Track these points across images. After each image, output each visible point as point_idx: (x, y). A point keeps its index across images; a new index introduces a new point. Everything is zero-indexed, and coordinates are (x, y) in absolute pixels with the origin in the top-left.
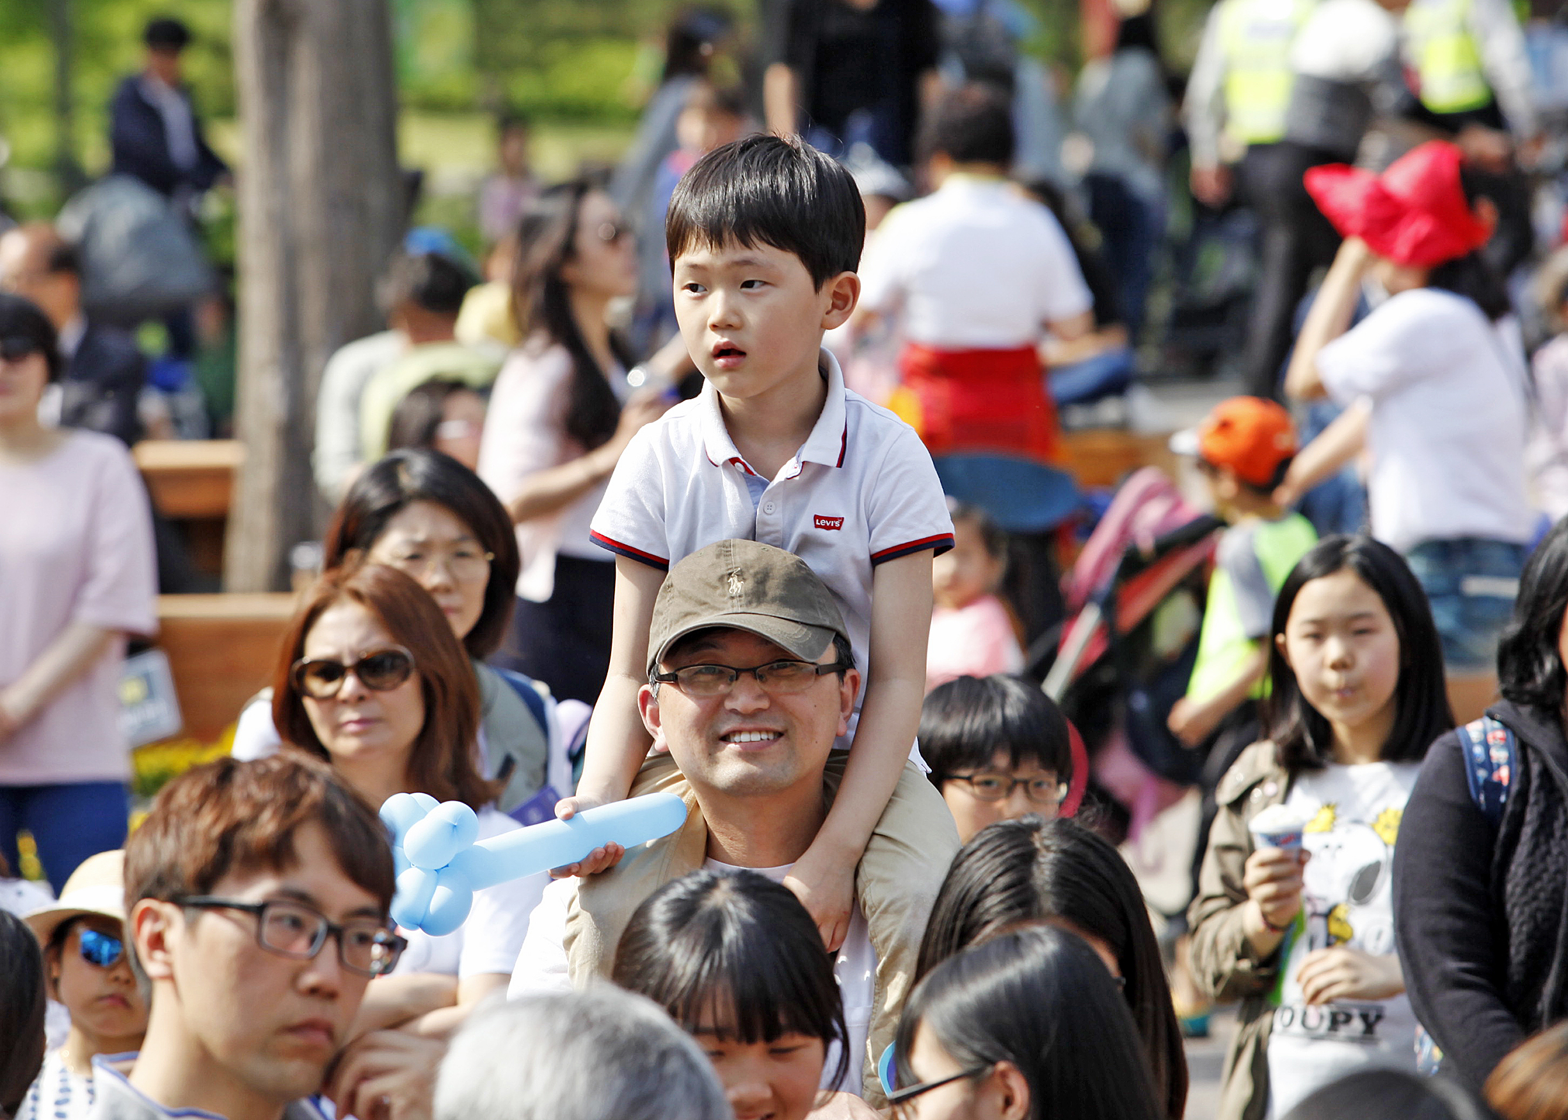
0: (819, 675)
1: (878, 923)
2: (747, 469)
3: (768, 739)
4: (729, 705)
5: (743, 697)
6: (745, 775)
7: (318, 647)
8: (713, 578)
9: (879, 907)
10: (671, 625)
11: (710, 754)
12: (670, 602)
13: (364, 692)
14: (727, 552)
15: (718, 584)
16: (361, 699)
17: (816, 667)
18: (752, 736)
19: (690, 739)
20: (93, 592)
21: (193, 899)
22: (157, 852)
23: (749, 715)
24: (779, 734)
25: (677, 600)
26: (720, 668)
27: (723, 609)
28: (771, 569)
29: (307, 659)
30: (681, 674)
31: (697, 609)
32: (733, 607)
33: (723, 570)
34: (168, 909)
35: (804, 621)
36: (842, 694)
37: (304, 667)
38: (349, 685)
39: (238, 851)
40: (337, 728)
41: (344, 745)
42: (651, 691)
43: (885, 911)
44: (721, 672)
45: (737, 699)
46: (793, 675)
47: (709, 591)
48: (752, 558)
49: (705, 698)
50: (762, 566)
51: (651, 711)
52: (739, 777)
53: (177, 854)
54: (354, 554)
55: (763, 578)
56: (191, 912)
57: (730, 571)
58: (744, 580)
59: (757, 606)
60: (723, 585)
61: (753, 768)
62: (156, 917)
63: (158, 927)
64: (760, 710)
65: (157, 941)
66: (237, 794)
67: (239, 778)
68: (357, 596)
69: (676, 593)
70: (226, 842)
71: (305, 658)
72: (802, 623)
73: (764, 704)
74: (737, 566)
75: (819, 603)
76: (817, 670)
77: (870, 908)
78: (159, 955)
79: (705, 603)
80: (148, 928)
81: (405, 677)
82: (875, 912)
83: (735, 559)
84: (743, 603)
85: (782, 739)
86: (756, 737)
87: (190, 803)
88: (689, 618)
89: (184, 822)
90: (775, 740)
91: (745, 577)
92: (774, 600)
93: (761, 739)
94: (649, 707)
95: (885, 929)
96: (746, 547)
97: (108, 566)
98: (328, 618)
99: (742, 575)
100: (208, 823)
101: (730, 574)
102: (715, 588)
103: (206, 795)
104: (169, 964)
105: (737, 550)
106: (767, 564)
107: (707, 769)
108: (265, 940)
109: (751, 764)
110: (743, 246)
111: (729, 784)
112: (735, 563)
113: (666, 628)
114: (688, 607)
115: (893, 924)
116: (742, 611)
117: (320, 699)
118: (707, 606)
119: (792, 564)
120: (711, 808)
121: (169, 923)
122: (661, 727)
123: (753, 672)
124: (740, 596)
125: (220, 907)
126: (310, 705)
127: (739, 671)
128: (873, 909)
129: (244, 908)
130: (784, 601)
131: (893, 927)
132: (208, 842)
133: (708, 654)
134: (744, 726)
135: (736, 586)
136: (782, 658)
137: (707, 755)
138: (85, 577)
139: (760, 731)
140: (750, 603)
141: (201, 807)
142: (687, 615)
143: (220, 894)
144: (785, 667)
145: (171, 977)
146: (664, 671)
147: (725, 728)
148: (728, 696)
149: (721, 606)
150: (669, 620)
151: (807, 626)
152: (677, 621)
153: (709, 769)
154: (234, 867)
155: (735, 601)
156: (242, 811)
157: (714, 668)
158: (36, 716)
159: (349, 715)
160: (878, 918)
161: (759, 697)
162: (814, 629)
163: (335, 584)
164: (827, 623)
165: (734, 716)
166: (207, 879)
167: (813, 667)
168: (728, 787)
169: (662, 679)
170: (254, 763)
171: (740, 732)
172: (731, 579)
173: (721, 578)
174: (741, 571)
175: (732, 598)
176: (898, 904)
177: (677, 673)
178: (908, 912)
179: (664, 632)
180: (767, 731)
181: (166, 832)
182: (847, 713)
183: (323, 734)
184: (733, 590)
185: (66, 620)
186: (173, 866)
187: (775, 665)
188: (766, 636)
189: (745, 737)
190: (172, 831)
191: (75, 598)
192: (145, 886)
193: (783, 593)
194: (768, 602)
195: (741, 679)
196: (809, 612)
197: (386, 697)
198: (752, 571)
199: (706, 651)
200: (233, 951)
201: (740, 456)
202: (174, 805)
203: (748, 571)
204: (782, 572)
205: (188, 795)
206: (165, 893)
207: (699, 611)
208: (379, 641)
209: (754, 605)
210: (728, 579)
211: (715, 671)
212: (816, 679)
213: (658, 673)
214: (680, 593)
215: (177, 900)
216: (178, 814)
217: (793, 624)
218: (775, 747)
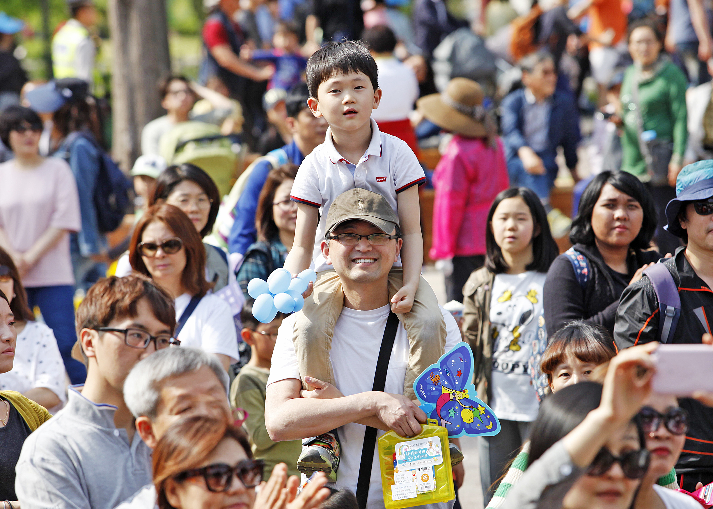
0: (391, 239)
1: (411, 331)
2: (347, 162)
3: (371, 262)
4: (357, 248)
5: (362, 246)
6: (362, 275)
7: (147, 238)
8: (352, 202)
9: (411, 325)
10: (336, 219)
11: (348, 266)
12: (335, 210)
13: (165, 255)
14: (357, 193)
15: (354, 204)
16: (164, 257)
17: (390, 236)
18: (365, 260)
19: (341, 260)
20: (57, 216)
21: (101, 328)
22: (88, 311)
23: (364, 253)
24: (375, 260)
25: (338, 210)
26: (354, 235)
27: (356, 213)
28: (374, 200)
29: (142, 243)
30: (339, 236)
31: (346, 213)
32: (360, 213)
33: (356, 199)
34: (93, 332)
35: (386, 220)
36: (396, 247)
37: (142, 246)
38: (159, 253)
39: (117, 311)
40: (155, 267)
41: (157, 273)
42: (326, 242)
43: (413, 327)
44: (354, 236)
45: (360, 247)
46: (381, 238)
47: (351, 206)
48: (367, 196)
49: (348, 245)
50: (370, 198)
51: (325, 250)
52: (360, 276)
53: (95, 312)
54: (160, 200)
55: (371, 203)
56: (101, 332)
57: (359, 200)
58: (364, 203)
59: (369, 213)
60: (356, 204)
61: (365, 272)
62: (89, 335)
63: (89, 338)
64: (369, 251)
65: (89, 343)
66: (117, 289)
67: (117, 284)
68: (161, 219)
69: (338, 207)
70: (113, 307)
71: (142, 242)
72: (385, 220)
73: (370, 249)
74: (361, 198)
75: (391, 213)
76: (390, 237)
77: (408, 326)
78: (90, 348)
79: (349, 211)
80: (86, 338)
81: (179, 249)
82: (409, 327)
83: (360, 196)
84: (363, 211)
85: (377, 262)
86: (366, 261)
87: (100, 293)
88: (343, 216)
89: (98, 300)
90: (373, 263)
91: (364, 202)
92: (375, 211)
93: (368, 262)
94: (324, 248)
95: (414, 334)
96: (364, 191)
97: (62, 206)
98: (151, 227)
99: (363, 201)
100: (106, 301)
101: (359, 201)
102: (353, 205)
103: (105, 290)
104: (93, 352)
105: (361, 192)
106: (372, 198)
107: (347, 272)
108: (128, 343)
109: (364, 271)
110: (355, 73)
111: (356, 278)
112: (361, 197)
113: (334, 219)
114: (343, 212)
115: (417, 332)
116: (363, 214)
117: (148, 257)
118: (350, 212)
119: (381, 198)
120: (347, 287)
121: (93, 337)
122: (329, 256)
123: (367, 237)
124: (362, 209)
125: (112, 331)
126: (145, 260)
127: (362, 236)
128: (409, 326)
129: (120, 331)
130: (377, 212)
131: (417, 333)
132: (107, 307)
133: (349, 230)
134: (362, 257)
135: (361, 205)
136: (377, 232)
137: (347, 267)
138: (53, 210)
139: (368, 259)
140: (366, 212)
141: (104, 295)
142: (342, 215)
143: (111, 326)
144: (378, 235)
145: (94, 356)
146: (332, 235)
147: (355, 257)
148: (357, 245)
149: (356, 212)
150: (335, 217)
151: (387, 221)
152: (338, 217)
153: (348, 272)
154: (116, 316)
155: (361, 210)
156: (119, 296)
157: (352, 235)
158: (37, 262)
159: (158, 262)
160: (411, 330)
161: (368, 246)
162: (389, 223)
163: (152, 213)
164: (393, 221)
165: (358, 253)
166: (106, 321)
167: (388, 236)
168: (355, 279)
169: (331, 238)
170: (123, 278)
171: (361, 259)
172: (359, 203)
173: (355, 202)
174: (363, 200)
175: (360, 209)
176: (419, 324)
177: (338, 236)
178: (423, 327)
179: (333, 221)
180: (370, 259)
181: (91, 304)
182: (397, 254)
183: (150, 269)
184: (360, 207)
185: (47, 227)
186: (94, 316)
187: (374, 235)
188: (373, 224)
189: (362, 261)
190: (94, 304)
191: (50, 218)
192: (84, 324)
193: (378, 209)
194: (373, 212)
195: (362, 239)
196: (387, 216)
197: (173, 256)
198: (367, 200)
199: (350, 229)
200: (116, 346)
201: (344, 158)
202: (94, 294)
203: (365, 200)
204: (377, 201)
205: (99, 291)
206: (92, 326)
207: (347, 214)
208: (169, 236)
209: (368, 212)
210: (358, 203)
211: (352, 236)
212: (389, 240)
213: (330, 236)
214: (339, 207)
215: (96, 328)
216: (96, 298)
217: (382, 220)
218: (374, 265)
